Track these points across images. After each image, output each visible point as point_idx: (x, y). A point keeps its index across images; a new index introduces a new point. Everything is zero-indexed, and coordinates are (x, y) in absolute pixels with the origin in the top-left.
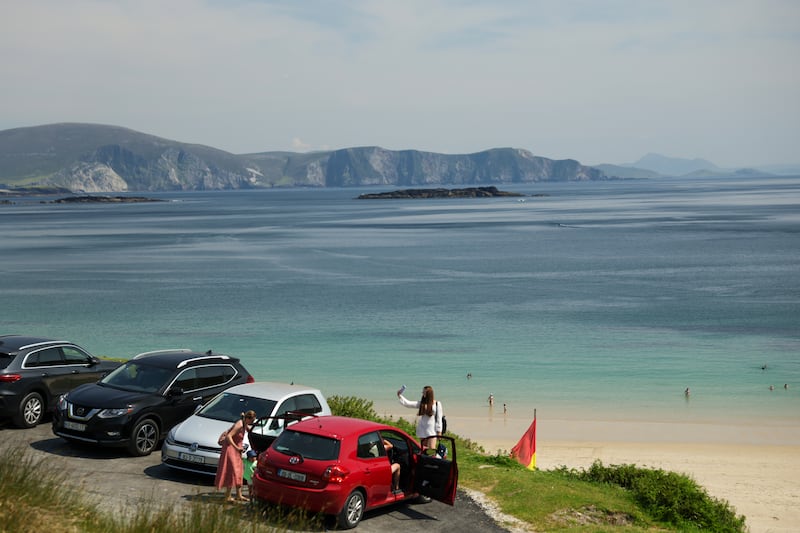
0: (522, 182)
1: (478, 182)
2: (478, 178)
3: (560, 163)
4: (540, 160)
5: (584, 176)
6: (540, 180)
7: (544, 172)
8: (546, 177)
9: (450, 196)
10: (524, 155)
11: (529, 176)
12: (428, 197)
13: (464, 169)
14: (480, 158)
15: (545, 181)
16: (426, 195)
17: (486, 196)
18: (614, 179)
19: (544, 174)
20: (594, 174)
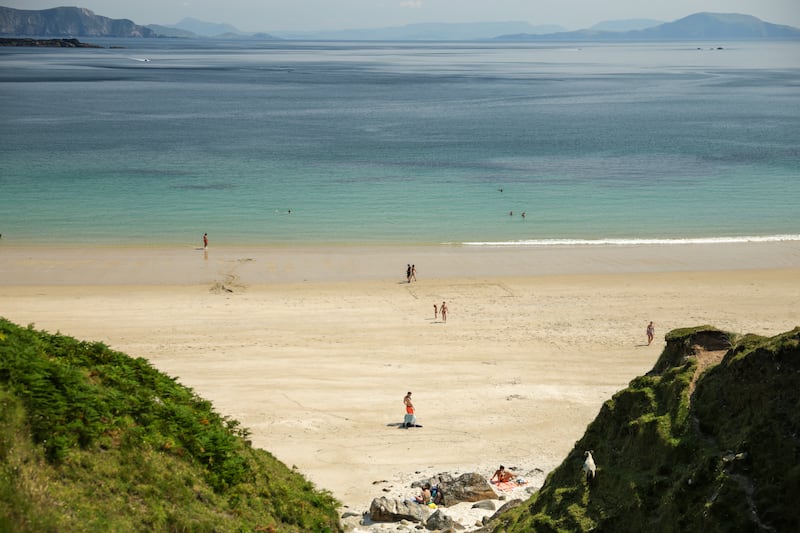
0: (87, 36)
1: (49, 35)
2: (48, 31)
3: (117, 22)
4: (101, 18)
5: (138, 33)
6: (102, 35)
7: (105, 28)
8: (107, 33)
9: (37, 46)
10: (87, 13)
11: (92, 32)
12: (17, 45)
13: (35, 23)
14: (49, 15)
15: (107, 36)
16: (15, 43)
17: (70, 46)
18: (161, 37)
19: (105, 30)
20: (146, 32)
